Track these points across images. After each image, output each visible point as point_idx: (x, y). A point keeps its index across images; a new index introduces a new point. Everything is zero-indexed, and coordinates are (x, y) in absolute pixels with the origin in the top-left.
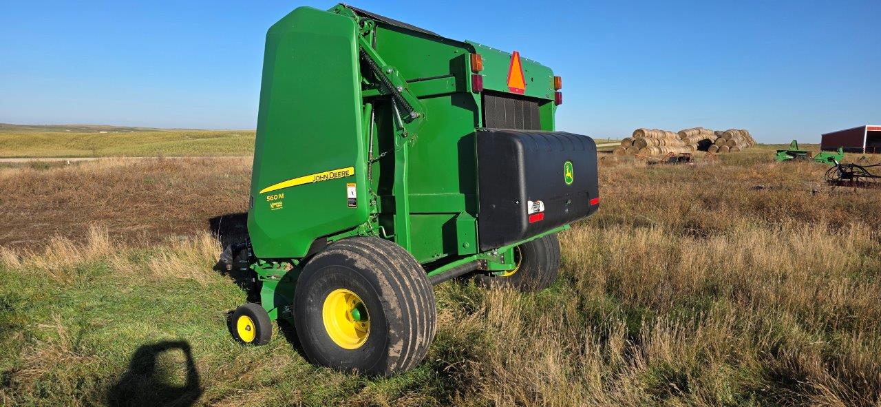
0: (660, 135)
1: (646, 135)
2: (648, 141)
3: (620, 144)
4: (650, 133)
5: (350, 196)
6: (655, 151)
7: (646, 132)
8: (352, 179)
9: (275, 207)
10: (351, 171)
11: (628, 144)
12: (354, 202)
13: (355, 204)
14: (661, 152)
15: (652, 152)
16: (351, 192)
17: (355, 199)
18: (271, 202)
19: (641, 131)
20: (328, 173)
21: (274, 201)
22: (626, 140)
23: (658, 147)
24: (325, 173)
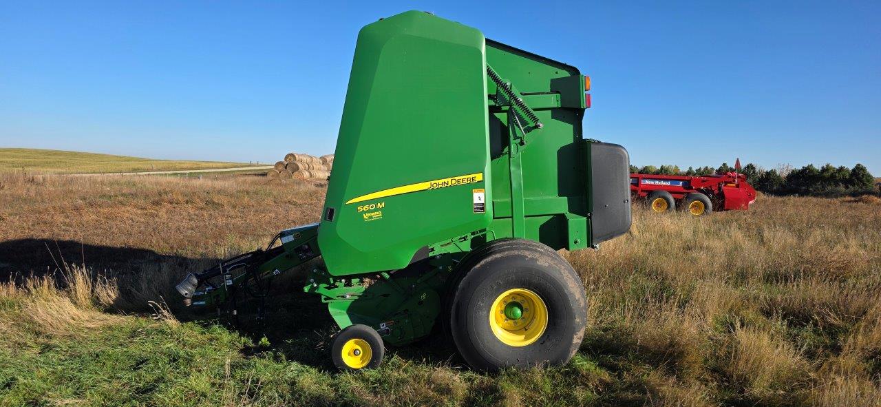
0: (309, 160)
1: (297, 159)
2: (300, 165)
3: (273, 167)
4: (301, 157)
5: (476, 201)
6: (306, 174)
7: (297, 157)
8: (480, 185)
9: (371, 217)
10: (479, 177)
11: (281, 168)
12: (482, 208)
13: (483, 208)
14: (311, 176)
15: (305, 176)
16: (478, 197)
17: (483, 204)
18: (365, 212)
19: (292, 155)
20: (449, 180)
21: (369, 211)
22: (279, 163)
23: (308, 170)
24: (446, 180)
